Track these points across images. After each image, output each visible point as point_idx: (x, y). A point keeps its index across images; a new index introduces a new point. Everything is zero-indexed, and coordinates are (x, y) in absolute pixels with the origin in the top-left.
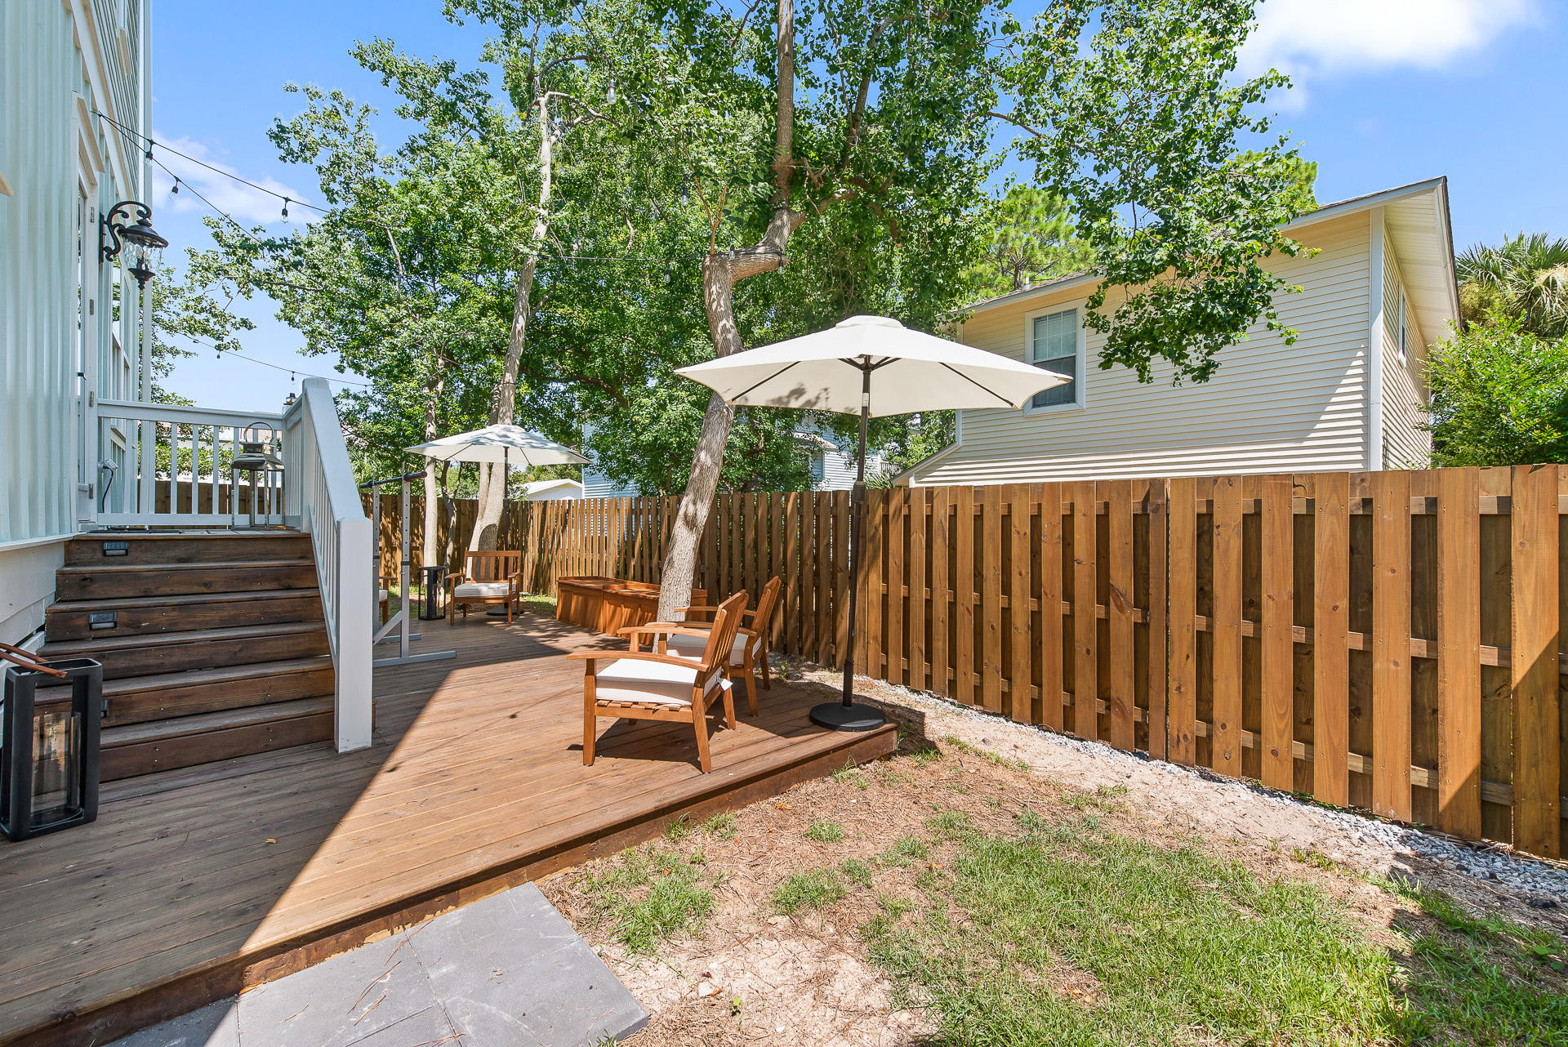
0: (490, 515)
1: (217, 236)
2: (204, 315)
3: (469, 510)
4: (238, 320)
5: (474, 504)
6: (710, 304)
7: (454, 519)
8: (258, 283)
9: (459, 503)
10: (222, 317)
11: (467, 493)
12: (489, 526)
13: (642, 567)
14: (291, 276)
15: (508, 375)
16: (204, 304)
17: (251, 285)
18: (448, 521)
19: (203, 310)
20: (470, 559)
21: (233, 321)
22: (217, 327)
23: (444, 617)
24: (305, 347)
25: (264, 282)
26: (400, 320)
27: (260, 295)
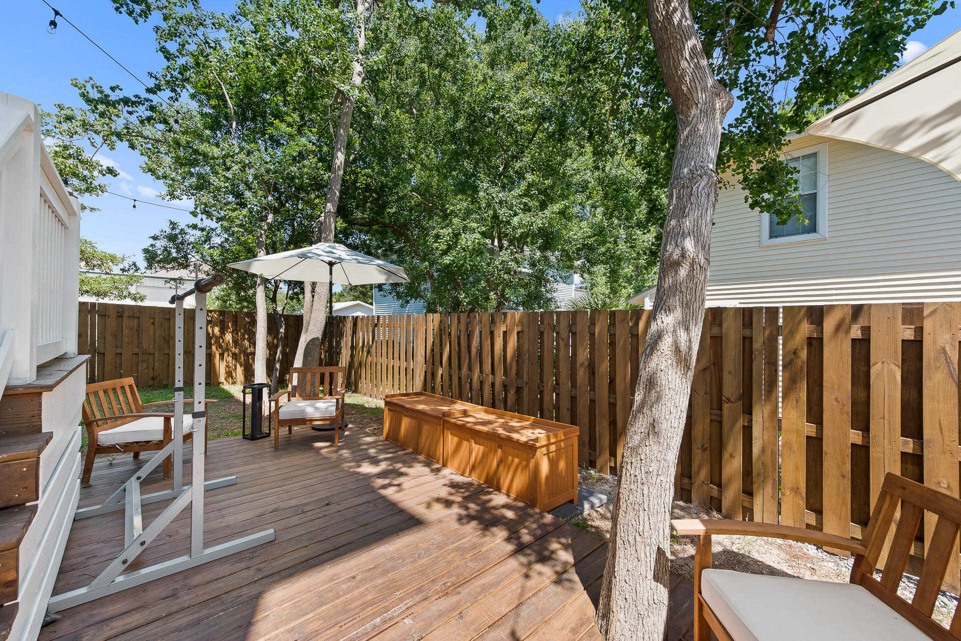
0: (313, 330)
1: (83, 95)
2: (71, 161)
3: (296, 324)
4: (105, 168)
5: (300, 319)
6: (669, 17)
7: (282, 330)
8: (119, 136)
9: (287, 318)
10: (90, 165)
11: (294, 310)
12: (313, 340)
13: (450, 376)
14: (148, 131)
15: (329, 205)
16: (71, 151)
17: (114, 138)
18: (278, 332)
19: (70, 156)
20: (295, 376)
21: (100, 168)
22: (86, 173)
23: (269, 435)
24: (164, 193)
25: (126, 135)
26: (232, 156)
27: (122, 146)
